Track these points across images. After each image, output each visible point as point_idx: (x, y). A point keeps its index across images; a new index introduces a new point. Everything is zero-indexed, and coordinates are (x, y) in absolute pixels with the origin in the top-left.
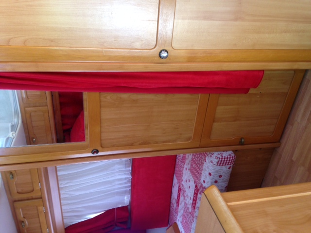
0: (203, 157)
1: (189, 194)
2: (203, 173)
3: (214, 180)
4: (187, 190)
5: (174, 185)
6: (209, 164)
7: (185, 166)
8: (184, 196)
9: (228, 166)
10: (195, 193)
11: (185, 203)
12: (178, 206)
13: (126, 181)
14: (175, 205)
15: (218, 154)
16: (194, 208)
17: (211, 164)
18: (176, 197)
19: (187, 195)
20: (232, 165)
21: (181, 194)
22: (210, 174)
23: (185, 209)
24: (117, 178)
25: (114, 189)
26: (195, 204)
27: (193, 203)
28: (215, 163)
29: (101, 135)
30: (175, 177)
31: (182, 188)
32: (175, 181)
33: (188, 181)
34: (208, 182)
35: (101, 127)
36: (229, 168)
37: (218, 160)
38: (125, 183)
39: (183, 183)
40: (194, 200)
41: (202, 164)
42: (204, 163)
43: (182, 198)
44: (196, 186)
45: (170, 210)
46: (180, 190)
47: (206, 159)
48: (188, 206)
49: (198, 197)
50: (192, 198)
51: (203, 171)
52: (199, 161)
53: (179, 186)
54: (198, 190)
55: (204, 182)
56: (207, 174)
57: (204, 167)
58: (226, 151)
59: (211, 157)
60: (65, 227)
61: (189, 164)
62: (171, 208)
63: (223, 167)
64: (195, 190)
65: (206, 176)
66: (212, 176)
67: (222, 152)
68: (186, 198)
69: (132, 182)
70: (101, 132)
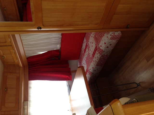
0: (103, 33)
1: (91, 50)
2: (101, 42)
3: (107, 46)
4: (90, 47)
5: (84, 42)
6: (105, 38)
7: (92, 35)
8: (89, 49)
9: (116, 40)
10: (95, 50)
11: (89, 53)
12: (85, 53)
13: (58, 38)
14: (83, 52)
15: (112, 33)
16: (93, 57)
17: (107, 38)
18: (84, 48)
19: (90, 49)
20: (118, 39)
21: (87, 48)
22: (105, 43)
23: (88, 55)
24: (54, 36)
25: (52, 42)
26: (94, 55)
27: (93, 54)
28: (109, 38)
29: (42, 18)
30: (85, 38)
31: (88, 45)
32: (85, 40)
33: (92, 43)
34: (103, 47)
35: (42, 13)
36: (117, 41)
37: (112, 36)
38: (58, 39)
39: (89, 43)
40: (93, 53)
41: (102, 37)
42: (103, 37)
43: (87, 50)
44: (96, 47)
45: (80, 53)
46: (86, 46)
47: (105, 35)
48: (90, 54)
49: (96, 52)
50: (93, 52)
51: (101, 41)
52: (100, 35)
53: (87, 44)
54: (97, 49)
55: (101, 46)
56: (104, 43)
57: (102, 39)
58: (117, 32)
59: (108, 34)
60: (27, 57)
61: (94, 34)
62: (81, 52)
63: (113, 40)
64: (95, 49)
65: (103, 44)
66: (106, 44)
67: (115, 32)
68: (90, 51)
69: (61, 39)
70: (42, 17)
